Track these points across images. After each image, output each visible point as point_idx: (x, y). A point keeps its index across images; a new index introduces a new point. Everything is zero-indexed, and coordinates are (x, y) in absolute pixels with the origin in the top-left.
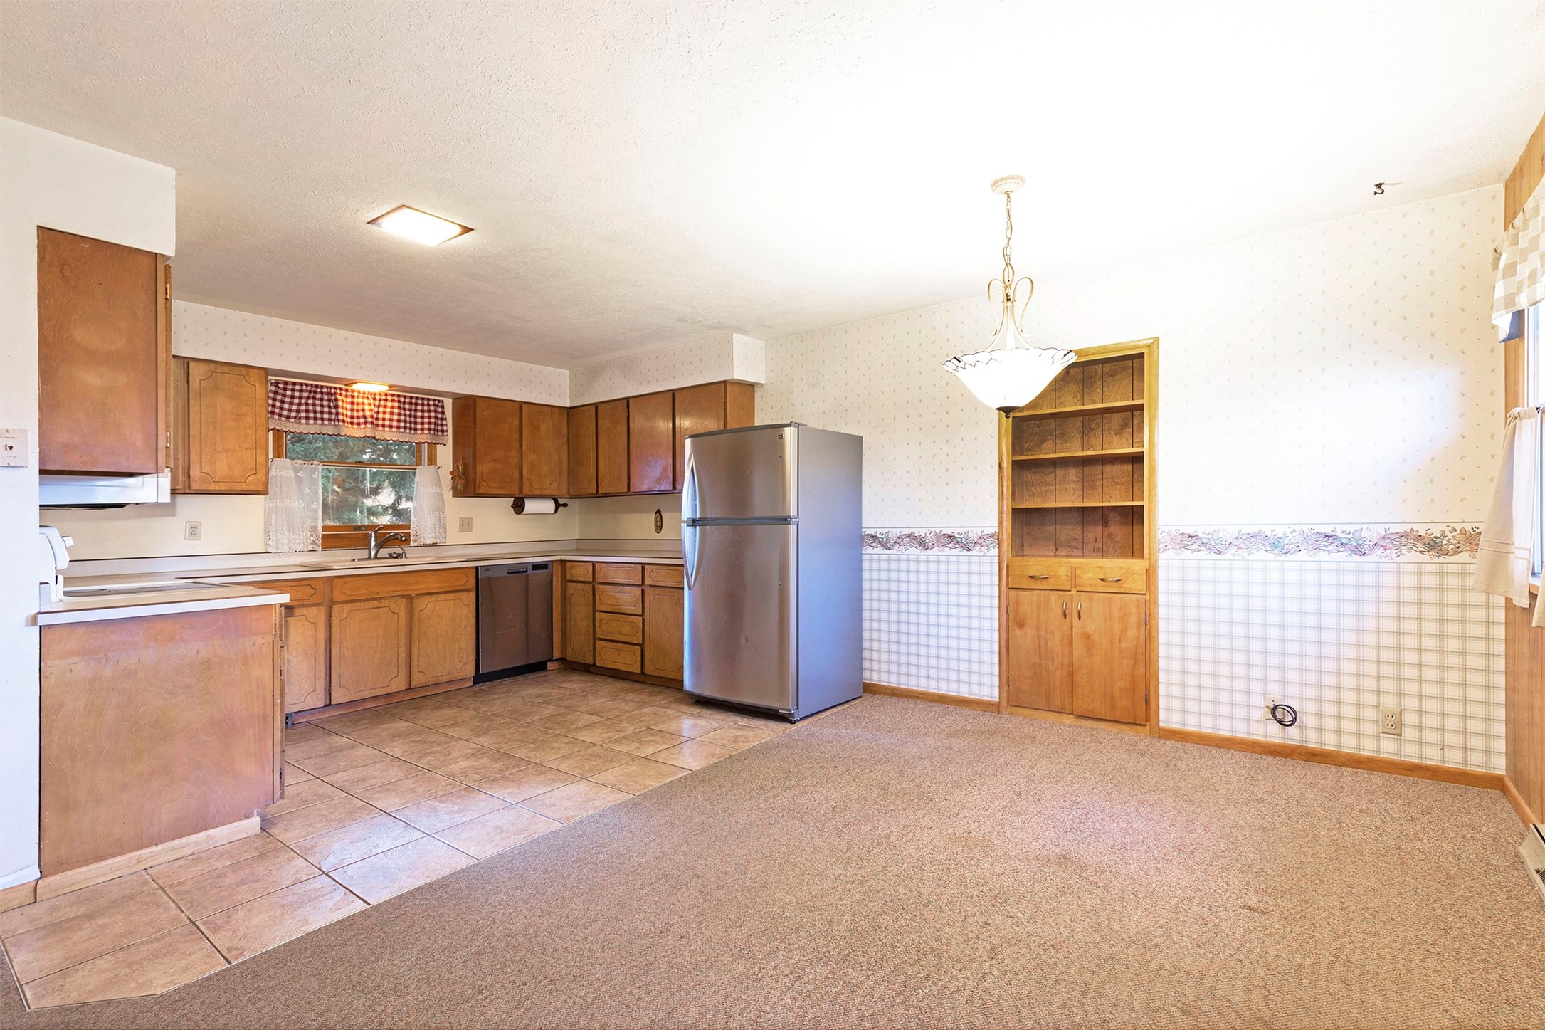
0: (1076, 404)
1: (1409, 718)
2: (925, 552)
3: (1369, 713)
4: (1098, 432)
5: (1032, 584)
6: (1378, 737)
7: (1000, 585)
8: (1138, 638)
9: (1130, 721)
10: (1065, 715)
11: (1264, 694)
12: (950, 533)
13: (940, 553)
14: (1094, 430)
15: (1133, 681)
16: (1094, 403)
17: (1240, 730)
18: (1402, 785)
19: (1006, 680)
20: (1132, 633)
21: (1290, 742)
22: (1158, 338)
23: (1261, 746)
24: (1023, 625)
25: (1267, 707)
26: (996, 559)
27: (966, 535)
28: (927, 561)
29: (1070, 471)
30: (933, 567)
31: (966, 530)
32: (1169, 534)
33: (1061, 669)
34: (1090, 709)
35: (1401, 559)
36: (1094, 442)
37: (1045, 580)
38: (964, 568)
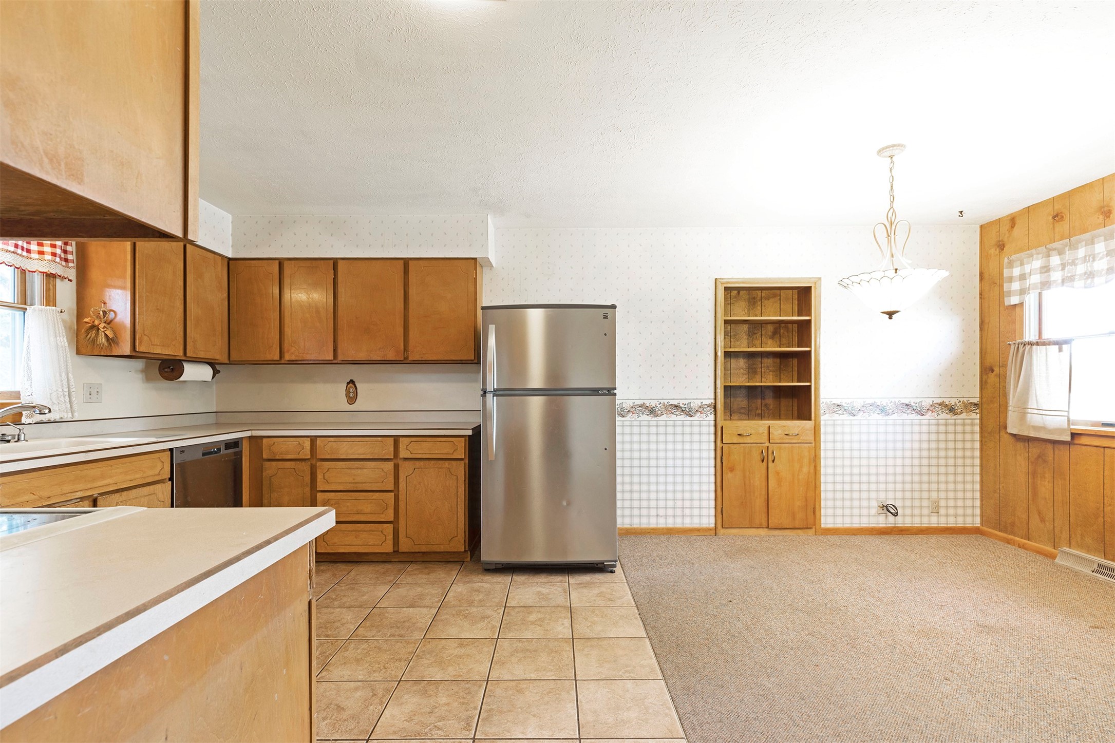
0: (744, 315)
1: (942, 503)
2: (656, 419)
3: (925, 503)
4: (758, 335)
5: (741, 440)
6: (929, 516)
7: (715, 442)
8: (809, 472)
9: (805, 527)
10: (762, 529)
11: (877, 499)
12: (676, 404)
13: (668, 419)
14: (756, 334)
15: (806, 500)
16: (756, 316)
17: (865, 523)
18: (943, 540)
19: (720, 511)
20: (805, 470)
21: (890, 526)
22: (820, 279)
23: (876, 530)
24: (734, 469)
25: (879, 506)
26: (713, 423)
27: (689, 405)
28: (657, 426)
29: (740, 360)
30: (662, 430)
31: (689, 401)
32: (826, 403)
33: (760, 498)
34: (779, 522)
35: (939, 417)
36: (756, 342)
37: (749, 437)
38: (687, 430)
